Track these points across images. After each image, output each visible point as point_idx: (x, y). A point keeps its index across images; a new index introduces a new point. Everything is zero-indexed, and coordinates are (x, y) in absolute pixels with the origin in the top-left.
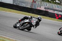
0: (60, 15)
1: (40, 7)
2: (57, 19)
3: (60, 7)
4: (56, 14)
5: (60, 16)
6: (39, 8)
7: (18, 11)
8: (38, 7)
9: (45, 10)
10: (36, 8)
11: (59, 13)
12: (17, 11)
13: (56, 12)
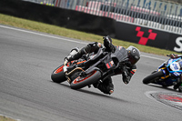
0: (154, 31)
1: (87, 6)
2: (142, 44)
3: (152, 6)
4: (138, 29)
5: (153, 36)
6: (81, 8)
7: (13, 18)
8: (78, 4)
9: (101, 14)
10: (73, 9)
11: (148, 26)
12: (7, 17)
13: (139, 22)
